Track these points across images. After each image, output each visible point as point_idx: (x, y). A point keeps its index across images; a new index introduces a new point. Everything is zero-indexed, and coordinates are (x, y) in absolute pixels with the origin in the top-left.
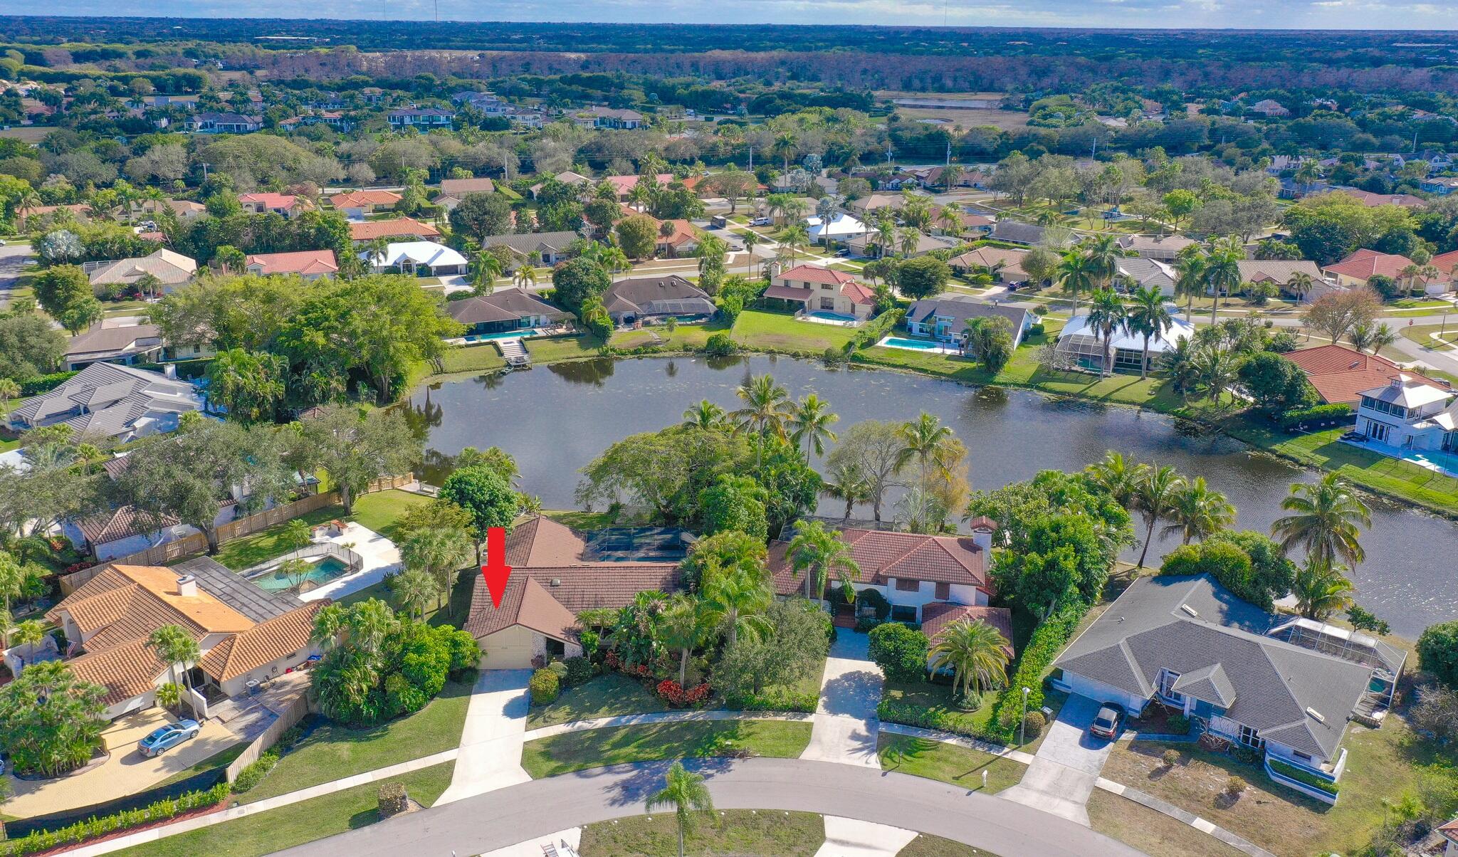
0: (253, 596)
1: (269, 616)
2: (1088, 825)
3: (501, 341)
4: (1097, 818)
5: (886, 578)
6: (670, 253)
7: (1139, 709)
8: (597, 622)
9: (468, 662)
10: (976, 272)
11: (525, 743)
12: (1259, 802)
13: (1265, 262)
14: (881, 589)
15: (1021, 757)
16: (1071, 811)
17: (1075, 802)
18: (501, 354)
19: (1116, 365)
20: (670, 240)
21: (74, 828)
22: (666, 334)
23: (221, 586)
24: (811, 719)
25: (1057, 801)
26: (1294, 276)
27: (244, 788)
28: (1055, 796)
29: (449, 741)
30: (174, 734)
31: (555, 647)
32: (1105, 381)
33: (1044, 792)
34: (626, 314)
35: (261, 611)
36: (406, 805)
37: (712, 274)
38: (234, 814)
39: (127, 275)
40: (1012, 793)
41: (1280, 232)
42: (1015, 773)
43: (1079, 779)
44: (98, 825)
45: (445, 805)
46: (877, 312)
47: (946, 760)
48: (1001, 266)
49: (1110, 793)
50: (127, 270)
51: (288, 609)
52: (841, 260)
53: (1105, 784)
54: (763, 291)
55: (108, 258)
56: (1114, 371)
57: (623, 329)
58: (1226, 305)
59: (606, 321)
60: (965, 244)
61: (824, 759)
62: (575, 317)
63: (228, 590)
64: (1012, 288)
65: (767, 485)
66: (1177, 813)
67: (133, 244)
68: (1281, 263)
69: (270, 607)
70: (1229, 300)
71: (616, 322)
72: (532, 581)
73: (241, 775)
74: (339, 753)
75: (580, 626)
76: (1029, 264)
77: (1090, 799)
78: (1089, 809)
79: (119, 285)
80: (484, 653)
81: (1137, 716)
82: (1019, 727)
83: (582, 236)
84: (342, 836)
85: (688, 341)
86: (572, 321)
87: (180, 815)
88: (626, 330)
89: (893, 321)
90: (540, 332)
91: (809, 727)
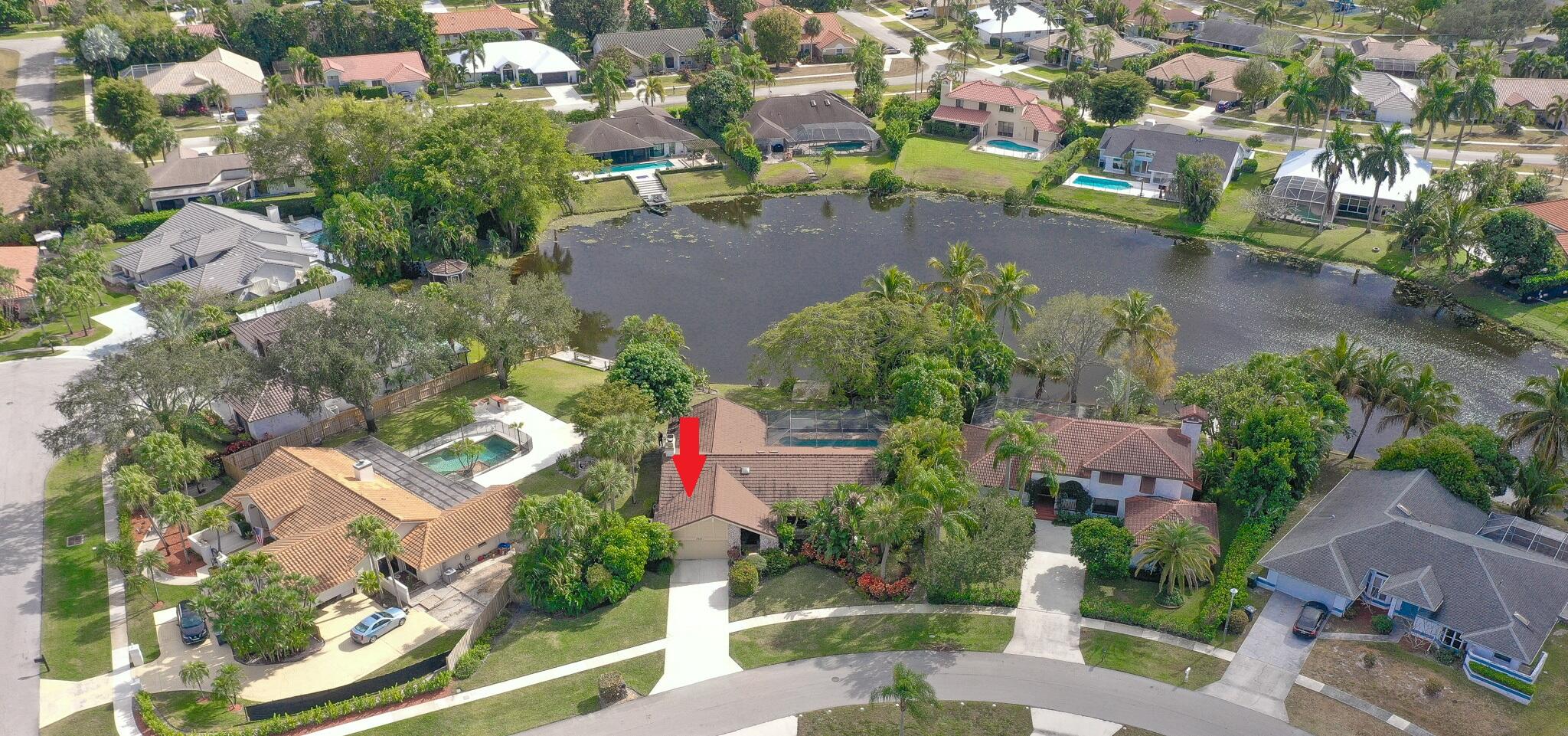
0: (429, 481)
1: (452, 502)
2: (1287, 720)
3: (633, 174)
4: (1295, 714)
5: (1089, 471)
6: (815, 56)
7: (1342, 608)
8: (792, 513)
9: (665, 553)
10: (1179, 87)
11: (731, 634)
12: (1455, 702)
13: (1523, 81)
14: (1084, 483)
15: (1224, 655)
16: (1270, 707)
17: (1275, 699)
18: (636, 192)
19: (1339, 214)
20: (816, 40)
21: (312, 712)
22: (822, 168)
23: (395, 469)
24: (1013, 613)
25: (1257, 697)
26: (1555, 100)
27: (464, 676)
28: (1255, 693)
29: (655, 631)
30: (385, 622)
31: (750, 539)
32: (1324, 234)
33: (1244, 689)
34: (774, 141)
35: (444, 497)
36: (625, 692)
37: (870, 90)
38: (460, 699)
39: (187, 84)
40: (1213, 689)
41: (1544, 36)
42: (1214, 670)
43: (1280, 676)
44: (335, 709)
45: (662, 694)
46: (1064, 142)
47: (1149, 656)
48: (1209, 79)
49: (1308, 690)
50: (185, 78)
51: (472, 496)
52: (1018, 68)
53: (1304, 681)
54: (931, 112)
55: (156, 60)
56: (1335, 221)
57: (773, 160)
58: (1474, 136)
59: (752, 152)
60: (1168, 49)
61: (1028, 653)
62: (717, 146)
63: (402, 474)
64: (1221, 109)
65: (960, 366)
66: (1373, 710)
67: (183, 42)
68: (1542, 81)
69: (451, 493)
70: (1476, 129)
71: (764, 149)
72: (720, 469)
73: (460, 662)
74: (549, 642)
75: (775, 518)
76: (1245, 81)
77: (1289, 696)
78: (1288, 706)
79: (179, 96)
80: (681, 544)
81: (1340, 615)
82: (1223, 624)
83: (709, 34)
84: (569, 721)
85: (847, 177)
86: (713, 150)
87: (410, 699)
88: (776, 161)
89: (1082, 153)
90: (677, 163)
91: (1012, 620)
